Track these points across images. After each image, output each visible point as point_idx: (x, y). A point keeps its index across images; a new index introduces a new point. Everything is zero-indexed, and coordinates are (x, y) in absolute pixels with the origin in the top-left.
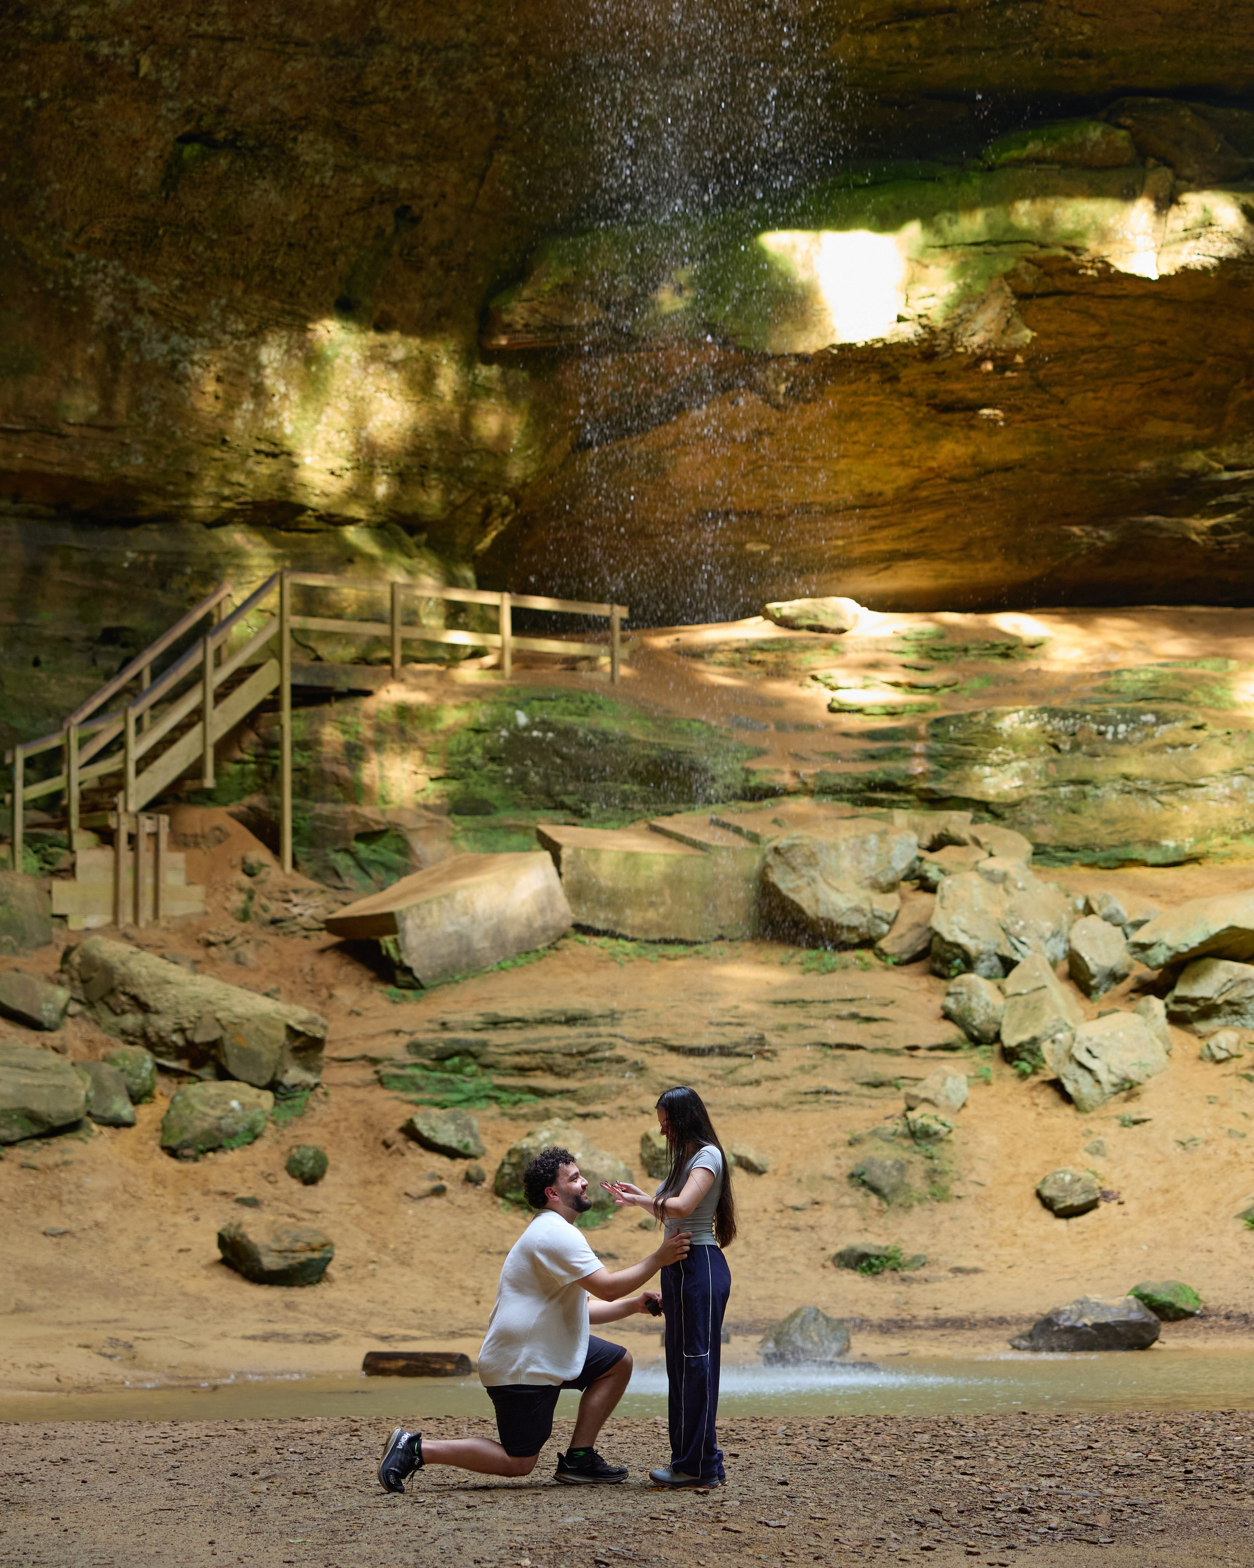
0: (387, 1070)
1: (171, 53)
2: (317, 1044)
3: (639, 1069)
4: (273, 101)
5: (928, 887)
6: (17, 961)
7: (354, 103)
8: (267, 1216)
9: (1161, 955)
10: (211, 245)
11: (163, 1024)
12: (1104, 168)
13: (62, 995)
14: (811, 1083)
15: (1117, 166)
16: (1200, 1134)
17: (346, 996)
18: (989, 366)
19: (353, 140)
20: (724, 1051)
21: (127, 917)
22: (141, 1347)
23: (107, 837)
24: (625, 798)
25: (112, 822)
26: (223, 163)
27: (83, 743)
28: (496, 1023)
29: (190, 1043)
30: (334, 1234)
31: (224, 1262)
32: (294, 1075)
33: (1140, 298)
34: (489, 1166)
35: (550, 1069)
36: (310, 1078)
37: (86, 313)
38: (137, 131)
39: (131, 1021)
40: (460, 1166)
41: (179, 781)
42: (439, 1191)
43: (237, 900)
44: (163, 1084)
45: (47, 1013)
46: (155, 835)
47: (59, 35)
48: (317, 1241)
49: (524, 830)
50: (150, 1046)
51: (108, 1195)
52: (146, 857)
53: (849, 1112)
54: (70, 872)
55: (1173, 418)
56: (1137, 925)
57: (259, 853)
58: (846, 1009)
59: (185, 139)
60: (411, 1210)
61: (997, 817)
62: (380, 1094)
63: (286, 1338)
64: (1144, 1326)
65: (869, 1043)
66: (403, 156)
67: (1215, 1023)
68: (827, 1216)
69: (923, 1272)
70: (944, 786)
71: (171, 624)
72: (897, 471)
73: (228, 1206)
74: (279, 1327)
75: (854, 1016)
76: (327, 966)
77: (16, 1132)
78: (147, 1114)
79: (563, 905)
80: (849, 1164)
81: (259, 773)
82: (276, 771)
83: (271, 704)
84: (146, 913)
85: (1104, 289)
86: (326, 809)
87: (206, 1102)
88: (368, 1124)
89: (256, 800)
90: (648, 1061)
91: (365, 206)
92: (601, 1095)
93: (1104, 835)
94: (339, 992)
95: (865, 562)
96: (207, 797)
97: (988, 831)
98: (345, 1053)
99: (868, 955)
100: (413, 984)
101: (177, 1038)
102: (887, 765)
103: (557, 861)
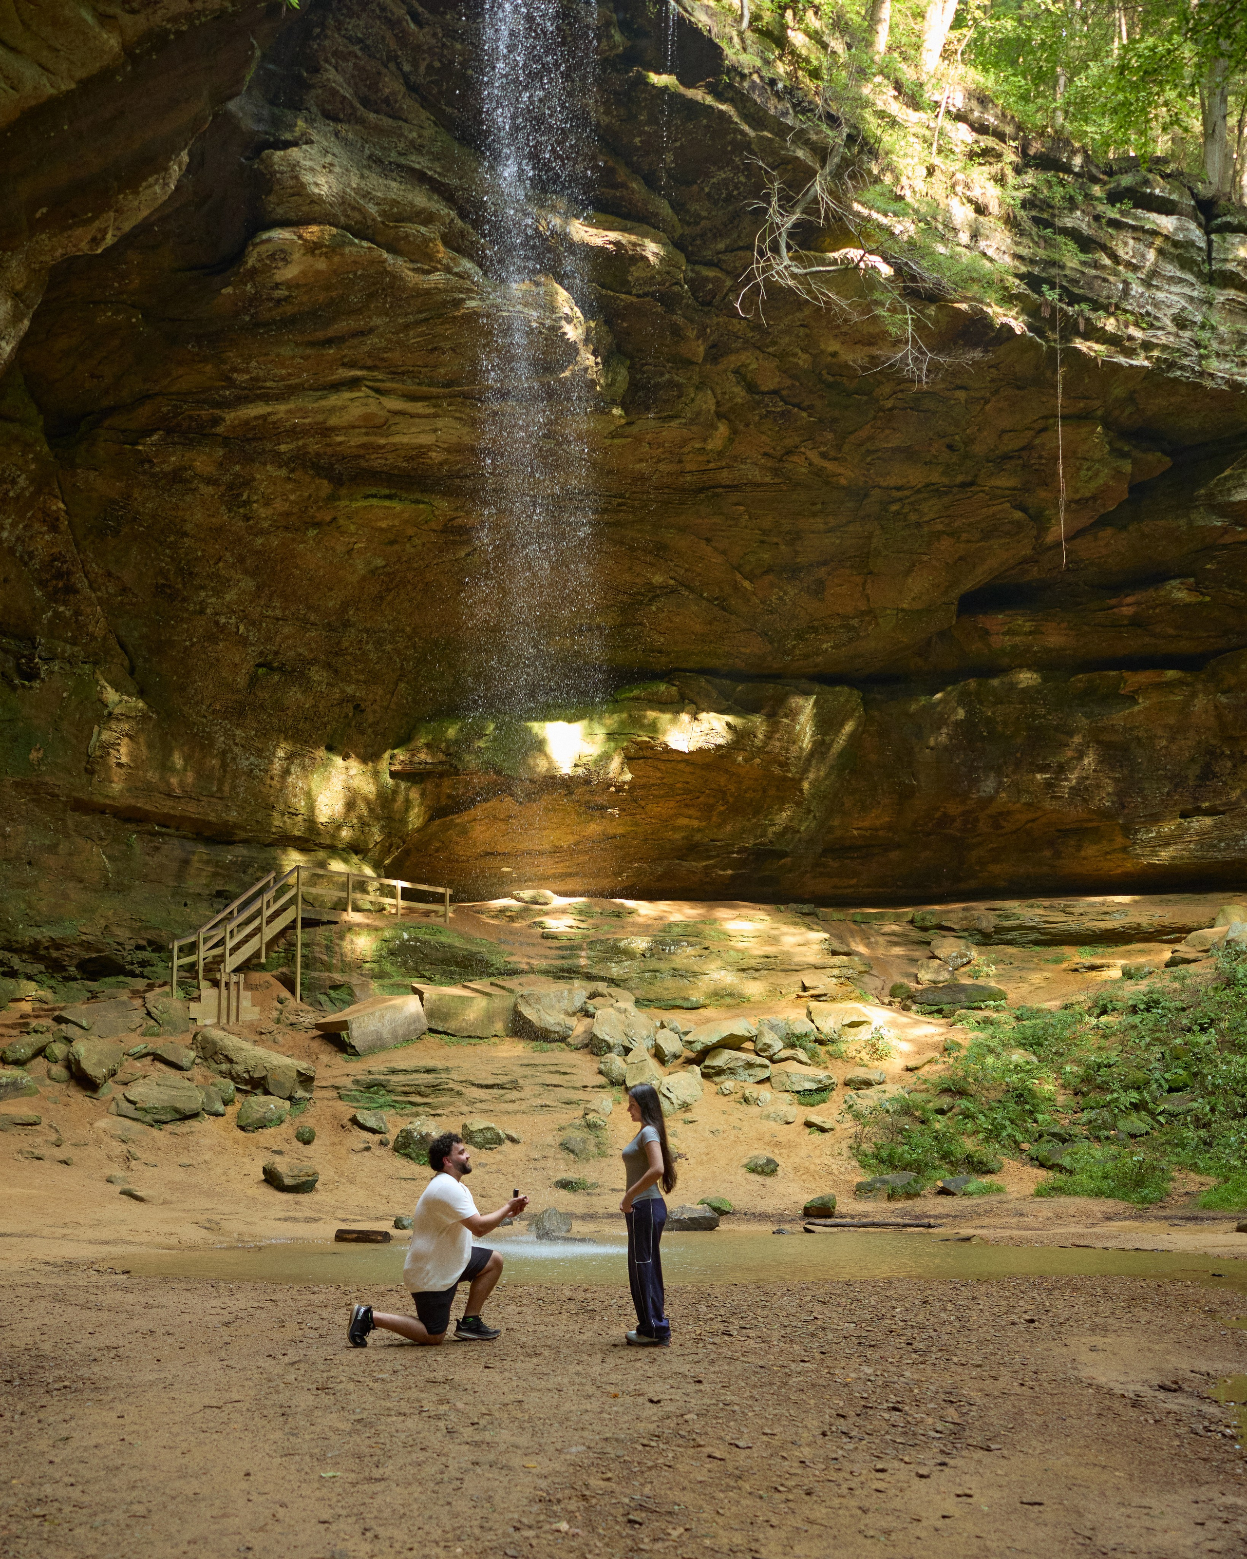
0: (342, 1092)
1: (253, 624)
2: (311, 1079)
3: (459, 1094)
4: (300, 650)
5: (588, 1015)
6: (172, 1039)
7: (337, 654)
8: (287, 1159)
9: (698, 1047)
10: (270, 715)
11: (239, 1068)
12: (666, 703)
13: (193, 1054)
14: (539, 1102)
15: (672, 703)
16: (721, 1128)
17: (324, 1058)
18: (613, 789)
19: (336, 671)
20: (501, 1087)
21: (224, 1020)
22: (223, 1223)
23: (216, 983)
24: (452, 973)
25: (218, 976)
26: (276, 678)
27: (206, 940)
28: (394, 1072)
29: (251, 1078)
30: (318, 1168)
31: (266, 1181)
32: (300, 1093)
33: (679, 762)
34: (392, 1136)
35: (420, 1094)
36: (308, 1095)
37: (211, 745)
38: (237, 660)
39: (224, 1067)
40: (377, 1137)
41: (248, 960)
42: (368, 1149)
43: (275, 1014)
44: (239, 1097)
45: (185, 1063)
46: (237, 983)
47: (202, 612)
48: (310, 1172)
49: (406, 986)
50: (233, 1079)
51: (211, 1148)
52: (233, 993)
53: (556, 1115)
54: (198, 999)
55: (690, 817)
56: (686, 1033)
57: (285, 994)
58: (553, 1068)
59: (259, 665)
60: (355, 1158)
61: (618, 985)
62: (340, 1103)
63: (295, 1220)
64: (712, 1219)
65: (565, 1084)
66: (358, 681)
67: (723, 1078)
68: (550, 1163)
69: (597, 1191)
70: (594, 971)
71: (247, 890)
72: (570, 837)
73: (268, 1154)
74: (292, 1214)
75: (557, 1072)
76: (316, 1045)
77: (168, 1117)
78: (231, 1110)
79: (424, 1020)
80: (559, 1140)
81: (286, 958)
82: (294, 956)
83: (292, 926)
84: (233, 1018)
85: (665, 757)
86: (316, 974)
87: (259, 1105)
88: (334, 1117)
89: (284, 970)
90: (464, 1090)
91: (341, 703)
92: (442, 1106)
93: (665, 995)
94: (321, 1056)
95: (555, 877)
96: (262, 967)
97: (614, 991)
98: (324, 1084)
99: (563, 1045)
100: (356, 1054)
101: (246, 1075)
102: (570, 962)
103: (421, 999)
